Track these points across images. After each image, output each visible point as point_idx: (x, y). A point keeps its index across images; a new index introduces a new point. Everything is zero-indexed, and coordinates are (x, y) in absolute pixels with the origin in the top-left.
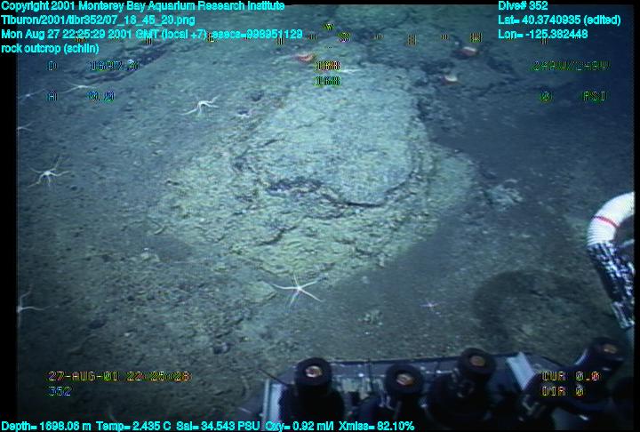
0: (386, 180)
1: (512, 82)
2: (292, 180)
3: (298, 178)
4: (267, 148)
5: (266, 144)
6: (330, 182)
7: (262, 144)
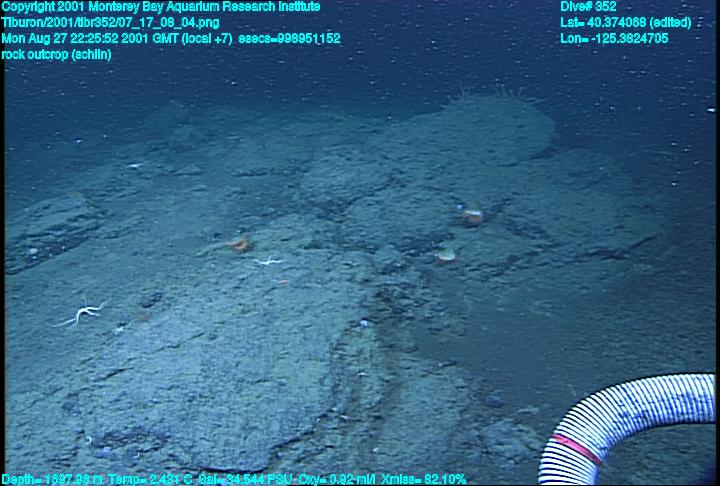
0: (276, 427)
1: (546, 249)
2: (125, 432)
3: (135, 429)
4: (108, 382)
5: (110, 375)
6: (178, 435)
7: (103, 376)
